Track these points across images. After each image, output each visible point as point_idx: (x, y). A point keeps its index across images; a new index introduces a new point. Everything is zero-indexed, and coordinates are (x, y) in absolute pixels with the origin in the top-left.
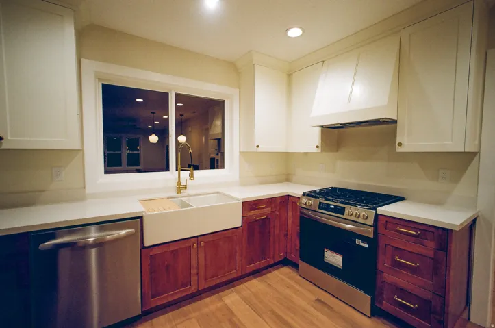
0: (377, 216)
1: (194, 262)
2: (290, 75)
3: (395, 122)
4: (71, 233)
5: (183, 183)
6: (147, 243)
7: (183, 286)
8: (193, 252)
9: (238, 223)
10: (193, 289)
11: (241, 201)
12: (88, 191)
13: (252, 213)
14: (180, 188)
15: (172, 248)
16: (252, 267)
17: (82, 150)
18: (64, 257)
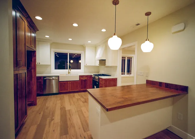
0: (99, 78)
1: (69, 86)
2: (96, 48)
3: (105, 60)
4: (49, 77)
5: (69, 72)
6: (60, 81)
7: (66, 90)
8: (69, 84)
9: (79, 80)
10: (69, 91)
11: (79, 75)
12: (51, 72)
13: (82, 78)
14: (69, 73)
15: (65, 82)
16: (82, 90)
17: (51, 65)
18: (47, 81)
